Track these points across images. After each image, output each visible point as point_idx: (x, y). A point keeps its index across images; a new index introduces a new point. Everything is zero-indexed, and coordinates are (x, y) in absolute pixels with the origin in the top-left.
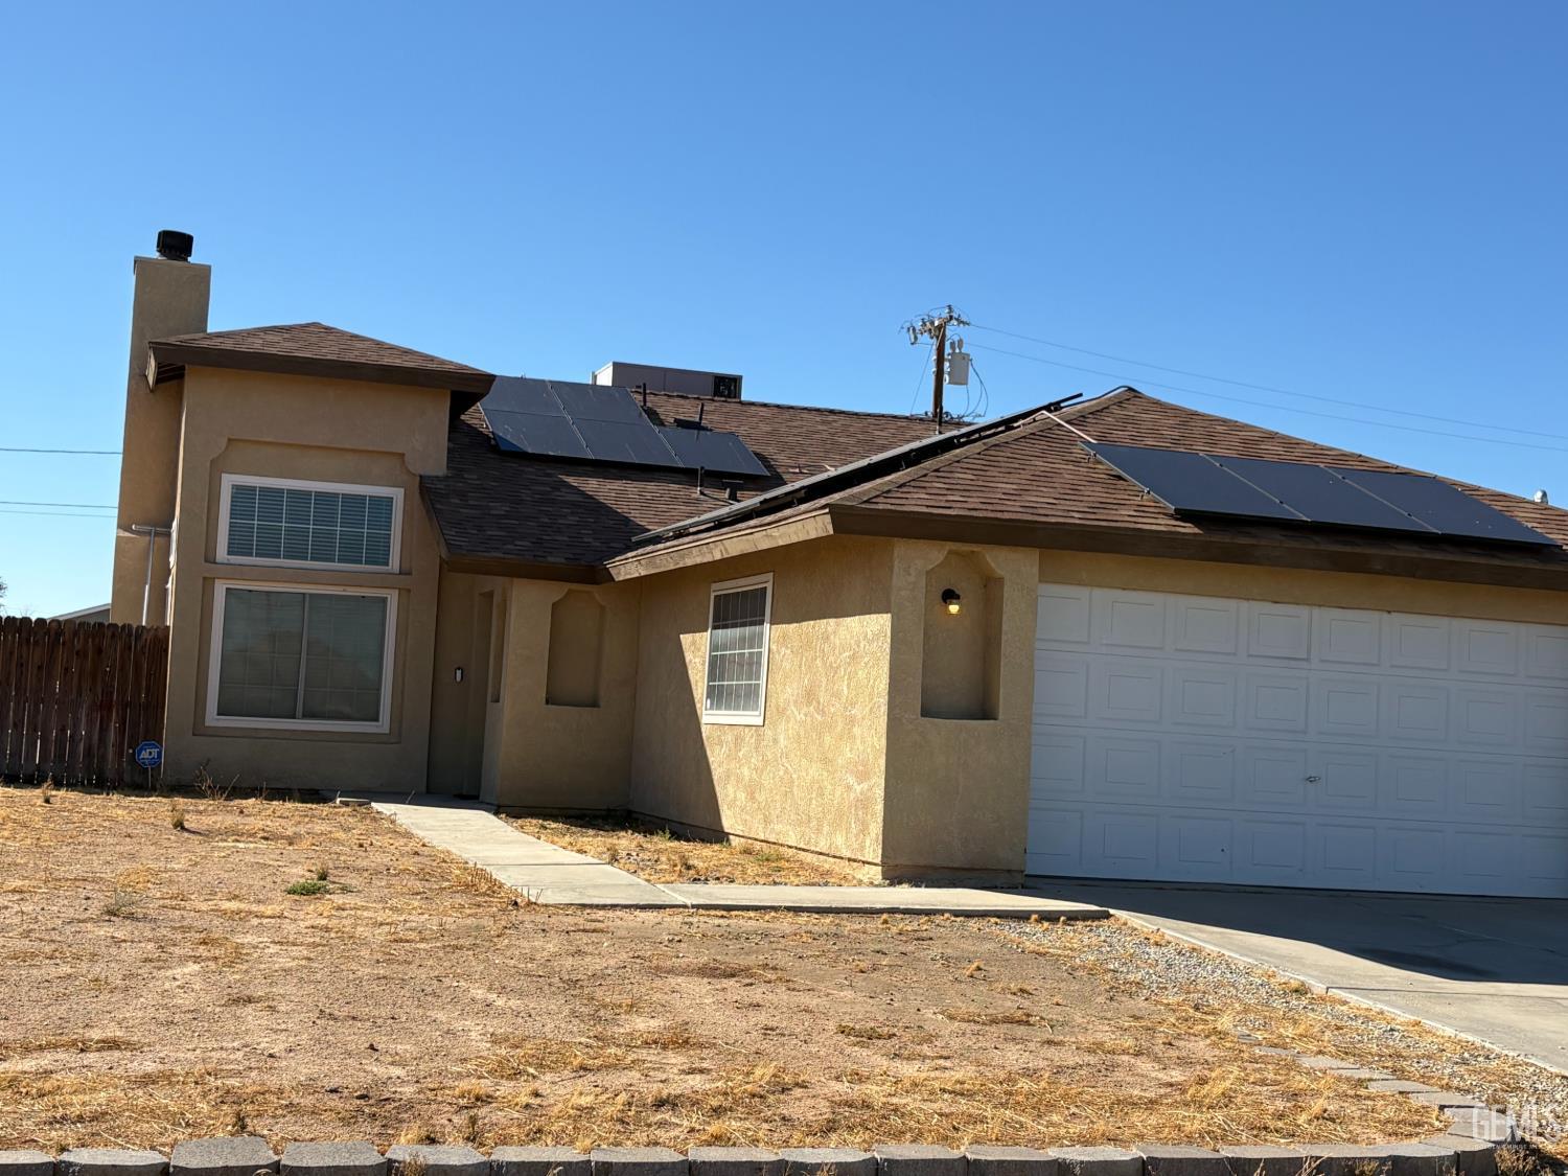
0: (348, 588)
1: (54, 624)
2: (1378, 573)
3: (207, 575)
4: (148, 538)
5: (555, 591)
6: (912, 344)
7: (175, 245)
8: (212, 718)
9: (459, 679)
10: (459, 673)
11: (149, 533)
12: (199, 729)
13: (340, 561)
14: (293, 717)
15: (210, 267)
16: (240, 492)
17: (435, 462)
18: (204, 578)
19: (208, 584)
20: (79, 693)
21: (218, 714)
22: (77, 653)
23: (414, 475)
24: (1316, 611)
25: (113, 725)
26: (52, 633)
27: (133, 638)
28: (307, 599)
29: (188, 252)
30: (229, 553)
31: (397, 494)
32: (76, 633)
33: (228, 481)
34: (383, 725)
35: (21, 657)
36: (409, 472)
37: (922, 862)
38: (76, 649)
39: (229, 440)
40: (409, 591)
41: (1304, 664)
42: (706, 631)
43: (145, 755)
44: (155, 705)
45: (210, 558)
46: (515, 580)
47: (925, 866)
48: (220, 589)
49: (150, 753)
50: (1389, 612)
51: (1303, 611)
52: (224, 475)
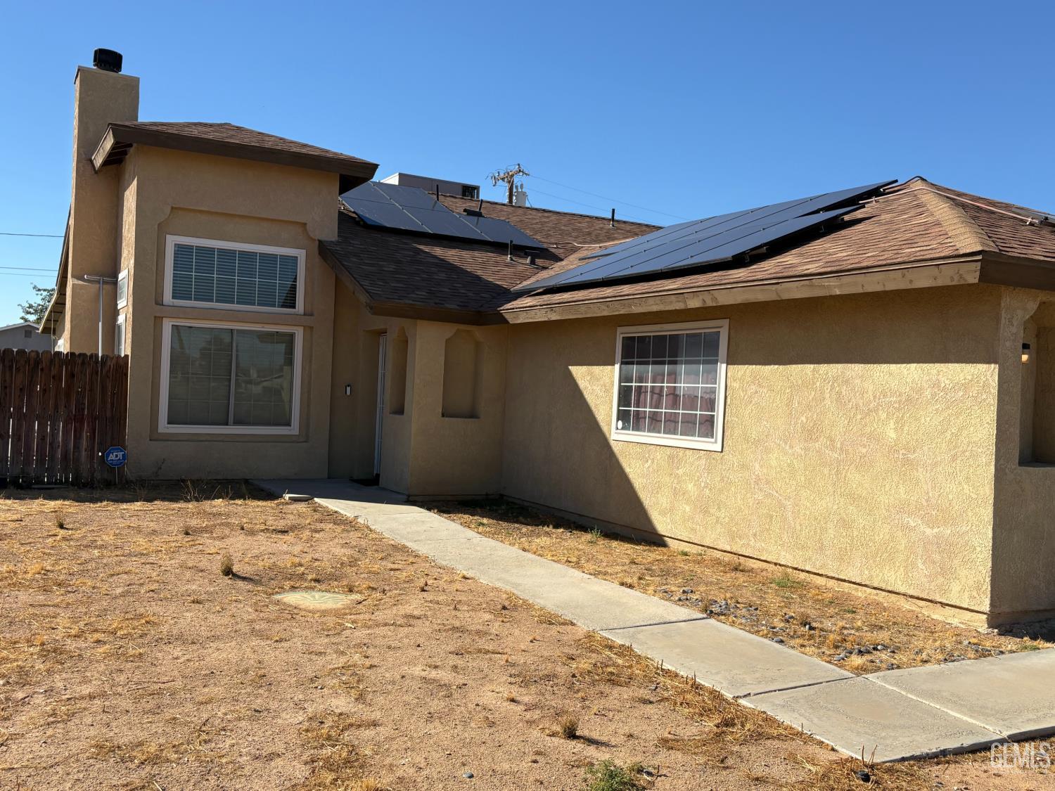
0: (266, 326)
1: (33, 354)
3: (158, 315)
4: (97, 286)
5: (448, 330)
6: (494, 186)
8: (164, 427)
9: (348, 393)
10: (348, 389)
11: (99, 282)
12: (154, 436)
13: (259, 305)
14: (227, 424)
15: (139, 78)
16: (181, 250)
17: (330, 232)
18: (155, 317)
19: (158, 320)
20: (56, 407)
21: (168, 423)
22: (54, 377)
23: (315, 240)
25: (85, 435)
26: (32, 362)
27: (99, 365)
28: (235, 333)
29: (119, 66)
30: (174, 297)
31: (301, 254)
32: (51, 362)
33: (171, 241)
34: (294, 429)
35: (5, 381)
36: (311, 238)
38: (52, 373)
39: (172, 208)
40: (311, 328)
42: (613, 364)
43: (112, 457)
44: (118, 419)
45: (159, 302)
46: (419, 322)
48: (167, 326)
49: (117, 456)
52: (167, 236)
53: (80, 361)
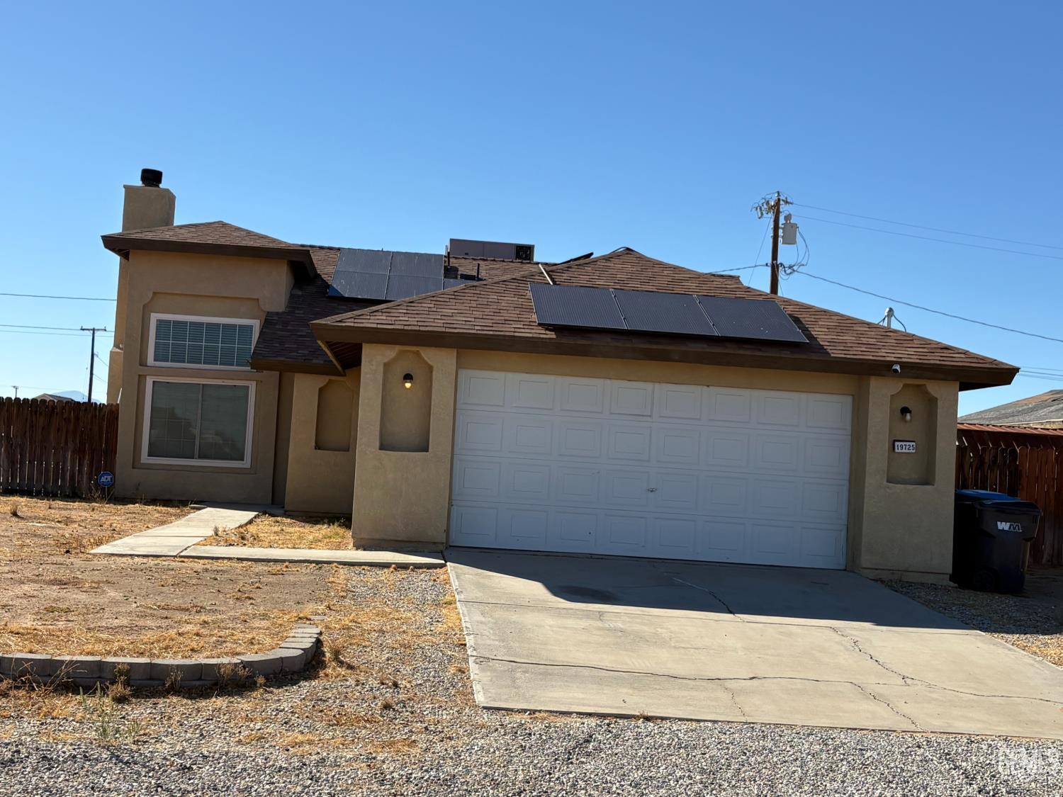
0: (226, 381)
1: (51, 403)
2: (676, 361)
3: (141, 373)
5: (321, 380)
6: (760, 218)
7: (152, 177)
8: (145, 458)
12: (136, 463)
13: (221, 364)
14: (193, 458)
16: (161, 323)
17: (277, 304)
18: (139, 375)
19: (141, 379)
20: (66, 443)
21: (148, 456)
22: (65, 419)
23: (265, 311)
24: (657, 385)
25: (86, 462)
26: (50, 408)
27: (97, 411)
28: (201, 387)
29: (160, 181)
30: (155, 360)
31: (255, 323)
32: (63, 408)
33: (154, 317)
34: (246, 463)
35: (32, 422)
36: (262, 310)
37: (377, 537)
38: (64, 417)
39: (154, 293)
40: (262, 382)
41: (649, 419)
43: (103, 479)
44: (111, 450)
45: (143, 363)
46: (296, 374)
47: (379, 540)
48: (149, 382)
49: (106, 479)
50: (708, 386)
51: (649, 386)
52: (152, 314)
53: (84, 408)
